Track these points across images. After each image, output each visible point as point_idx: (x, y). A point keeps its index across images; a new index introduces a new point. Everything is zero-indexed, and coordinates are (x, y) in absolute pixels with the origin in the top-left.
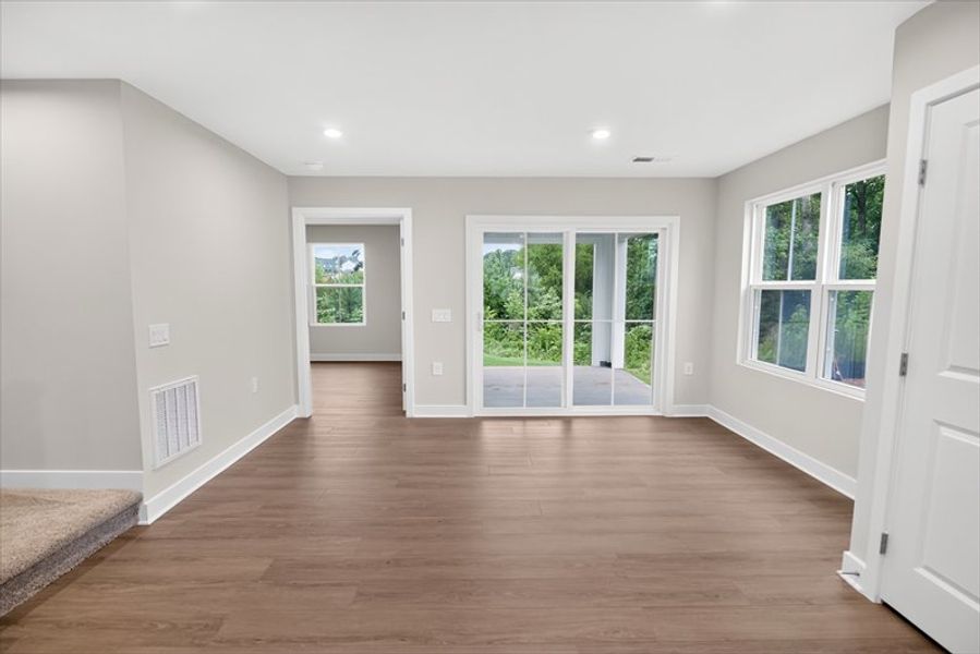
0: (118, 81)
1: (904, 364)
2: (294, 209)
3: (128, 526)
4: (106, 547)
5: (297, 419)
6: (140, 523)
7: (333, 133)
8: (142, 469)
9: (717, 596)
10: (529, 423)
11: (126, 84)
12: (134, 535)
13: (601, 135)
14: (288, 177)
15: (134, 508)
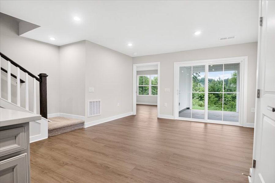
0: (85, 40)
1: (259, 93)
2: (134, 65)
3: (81, 127)
4: (76, 130)
5: (132, 115)
6: (84, 127)
7: (130, 45)
8: (85, 116)
9: (191, 169)
10: (192, 123)
11: (87, 41)
12: (83, 129)
13: (198, 33)
14: (133, 57)
15: (83, 123)
